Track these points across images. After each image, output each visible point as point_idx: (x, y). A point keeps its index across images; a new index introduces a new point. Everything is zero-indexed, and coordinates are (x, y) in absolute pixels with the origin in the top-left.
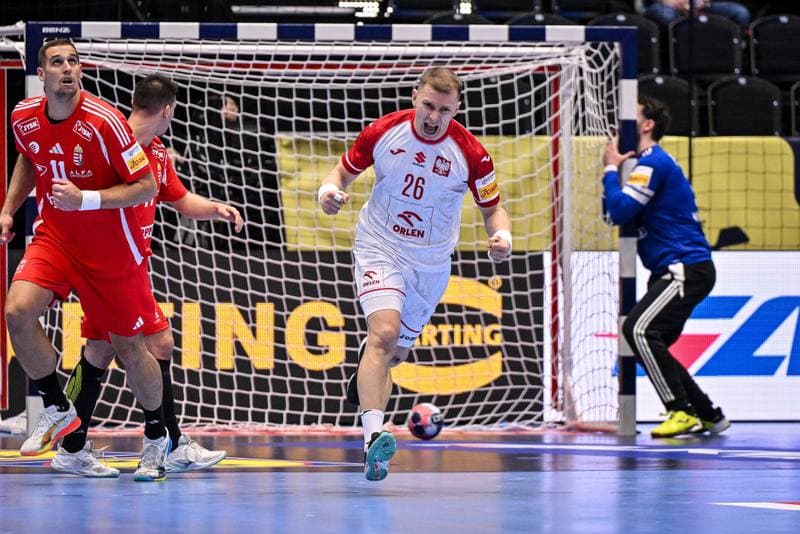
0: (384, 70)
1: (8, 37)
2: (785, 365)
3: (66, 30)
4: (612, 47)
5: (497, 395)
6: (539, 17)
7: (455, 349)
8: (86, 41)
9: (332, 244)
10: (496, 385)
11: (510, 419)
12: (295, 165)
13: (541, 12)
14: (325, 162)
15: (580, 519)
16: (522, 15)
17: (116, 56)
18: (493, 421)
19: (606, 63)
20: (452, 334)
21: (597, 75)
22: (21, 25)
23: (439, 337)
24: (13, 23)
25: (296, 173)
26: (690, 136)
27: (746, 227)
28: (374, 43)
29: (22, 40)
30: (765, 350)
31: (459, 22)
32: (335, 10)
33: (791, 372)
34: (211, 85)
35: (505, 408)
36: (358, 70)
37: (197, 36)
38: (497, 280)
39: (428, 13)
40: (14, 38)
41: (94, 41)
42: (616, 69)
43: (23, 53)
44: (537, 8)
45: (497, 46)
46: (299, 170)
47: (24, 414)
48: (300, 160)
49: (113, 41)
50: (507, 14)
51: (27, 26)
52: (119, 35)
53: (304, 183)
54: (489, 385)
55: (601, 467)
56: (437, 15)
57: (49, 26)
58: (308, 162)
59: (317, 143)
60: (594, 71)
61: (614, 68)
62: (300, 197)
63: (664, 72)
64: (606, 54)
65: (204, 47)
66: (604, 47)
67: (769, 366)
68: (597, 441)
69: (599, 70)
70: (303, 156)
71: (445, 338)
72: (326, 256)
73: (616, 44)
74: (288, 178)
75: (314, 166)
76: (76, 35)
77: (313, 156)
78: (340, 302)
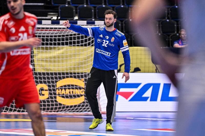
0: (58, 31)
2: (149, 99)
5: (83, 106)
6: (93, 20)
7: (73, 95)
9: (45, 71)
10: (83, 103)
11: (86, 111)
12: (37, 53)
13: (94, 18)
14: (44, 52)
16: (90, 19)
18: (81, 111)
20: (73, 92)
23: (70, 92)
25: (37, 55)
27: (141, 67)
28: (56, 25)
30: (145, 95)
31: (75, 20)
32: (46, 18)
33: (151, 100)
35: (84, 109)
36: (52, 31)
38: (83, 79)
39: (68, 18)
44: (93, 17)
45: (84, 26)
46: (38, 54)
48: (38, 52)
50: (86, 19)
53: (39, 57)
54: (81, 103)
56: (70, 19)
58: (40, 52)
59: (42, 47)
62: (38, 60)
67: (145, 99)
70: (39, 51)
71: (71, 93)
72: (44, 74)
74: (35, 56)
75: (41, 53)
77: (41, 51)
78: (48, 85)
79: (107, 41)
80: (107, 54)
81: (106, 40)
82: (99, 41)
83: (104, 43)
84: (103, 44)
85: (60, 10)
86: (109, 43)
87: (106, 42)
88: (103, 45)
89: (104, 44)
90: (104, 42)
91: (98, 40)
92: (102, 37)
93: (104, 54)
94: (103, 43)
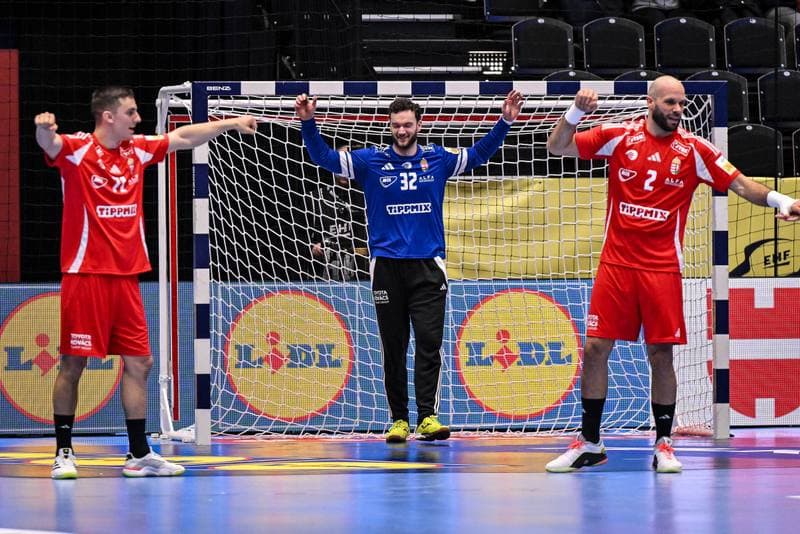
1: (177, 95)
3: (228, 88)
4: (706, 99)
6: (643, 74)
8: (246, 98)
13: (645, 69)
15: (687, 511)
16: (628, 72)
17: (271, 111)
19: (700, 111)
21: (692, 122)
22: (188, 85)
24: (180, 82)
26: (776, 177)
28: (497, 97)
29: (188, 98)
31: (573, 79)
32: (466, 69)
34: (355, 136)
37: (342, 93)
39: (547, 71)
40: (182, 96)
41: (252, 98)
42: (710, 117)
43: (190, 109)
44: (642, 66)
45: (604, 98)
47: (193, 426)
49: (269, 98)
50: (615, 72)
51: (194, 86)
52: (274, 93)
55: (697, 466)
57: (212, 85)
60: (689, 119)
61: (708, 116)
63: (754, 120)
64: (700, 105)
65: (349, 102)
66: (698, 97)
68: (696, 444)
69: (694, 117)
73: (709, 96)
76: (236, 92)
79: (411, 174)
80: (423, 208)
81: (408, 171)
82: (386, 183)
83: (405, 182)
84: (403, 185)
85: (514, 40)
86: (418, 178)
87: (410, 178)
88: (402, 188)
89: (406, 185)
90: (402, 178)
91: (385, 181)
92: (392, 168)
93: (415, 211)
94: (402, 182)
